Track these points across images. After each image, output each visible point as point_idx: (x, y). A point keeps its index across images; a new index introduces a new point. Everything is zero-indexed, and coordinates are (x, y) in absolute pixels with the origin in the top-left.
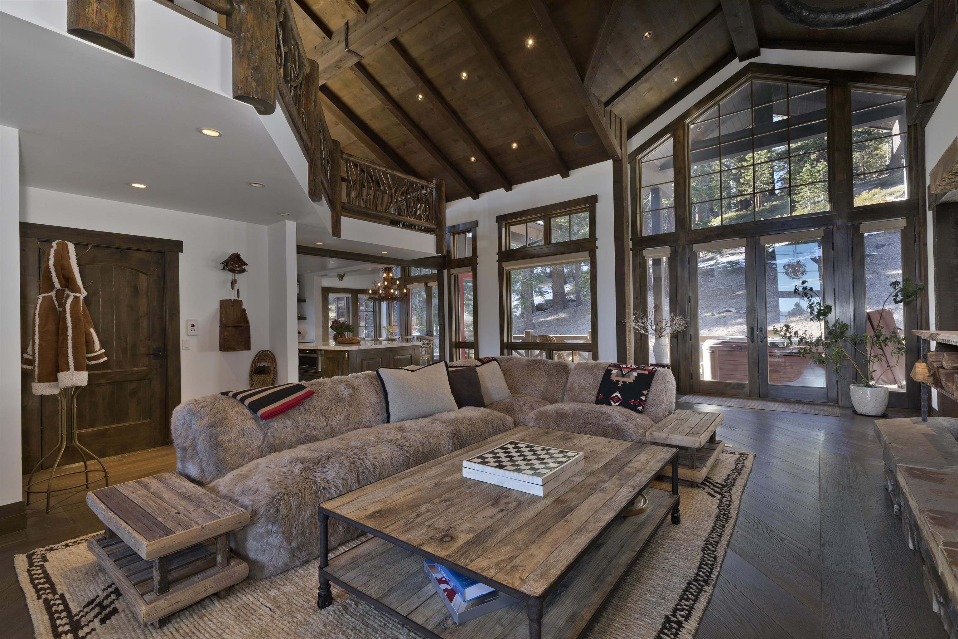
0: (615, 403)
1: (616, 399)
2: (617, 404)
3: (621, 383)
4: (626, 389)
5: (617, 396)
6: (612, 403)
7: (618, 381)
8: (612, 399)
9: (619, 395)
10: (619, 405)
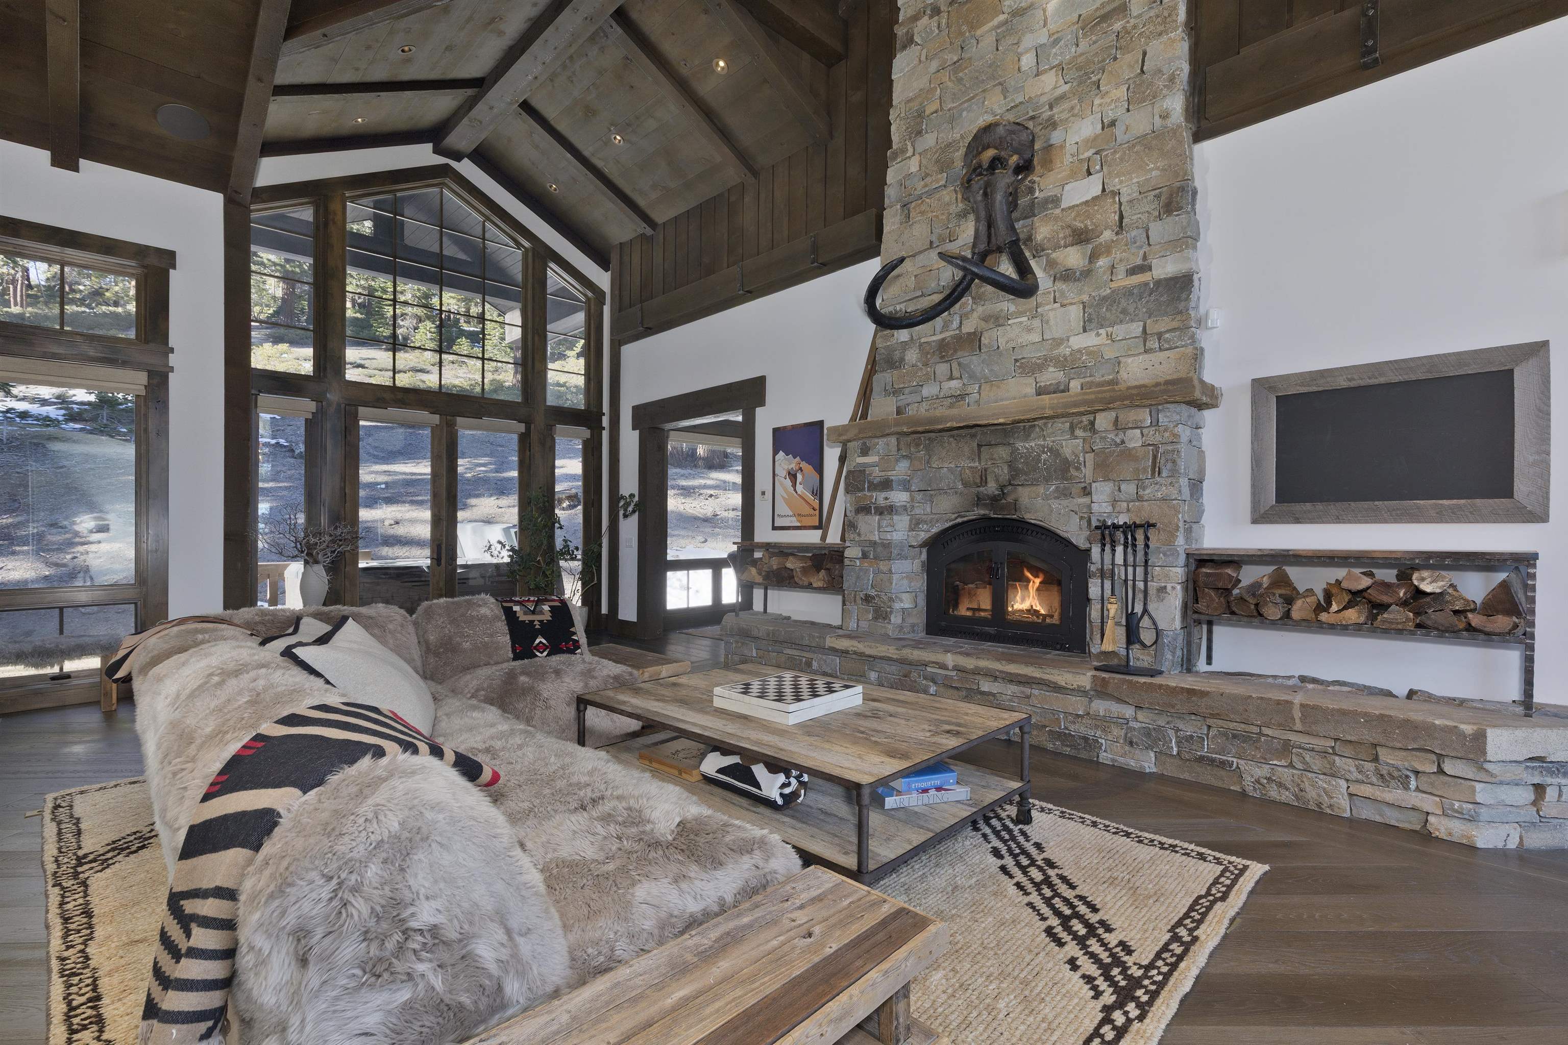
0: (542, 653)
1: (538, 648)
2: (545, 653)
3: (536, 623)
4: (546, 629)
5: (541, 642)
6: (538, 654)
7: (532, 622)
8: (535, 648)
9: (544, 641)
10: (548, 655)
